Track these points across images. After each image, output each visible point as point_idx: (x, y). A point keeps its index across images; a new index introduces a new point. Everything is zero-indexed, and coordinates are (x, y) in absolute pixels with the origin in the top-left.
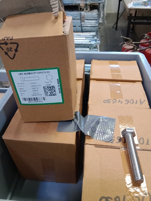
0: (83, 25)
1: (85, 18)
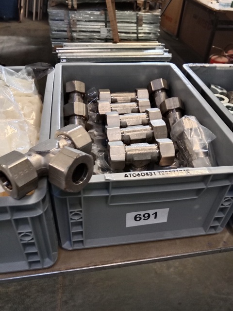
0: (140, 31)
1: (144, 21)
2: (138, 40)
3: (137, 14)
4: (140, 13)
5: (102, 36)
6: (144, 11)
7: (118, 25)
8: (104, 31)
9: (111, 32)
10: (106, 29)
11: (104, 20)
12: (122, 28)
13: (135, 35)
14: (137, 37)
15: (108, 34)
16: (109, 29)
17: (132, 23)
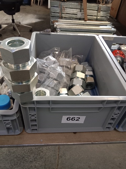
2: (97, 20)
3: (98, 6)
4: (100, 5)
5: (78, 16)
6: (102, 4)
7: (87, 11)
8: (79, 14)
9: (83, 15)
10: (81, 13)
11: (80, 8)
12: (89, 13)
13: (96, 17)
14: (97, 18)
15: (81, 16)
16: (82, 13)
17: (95, 10)
